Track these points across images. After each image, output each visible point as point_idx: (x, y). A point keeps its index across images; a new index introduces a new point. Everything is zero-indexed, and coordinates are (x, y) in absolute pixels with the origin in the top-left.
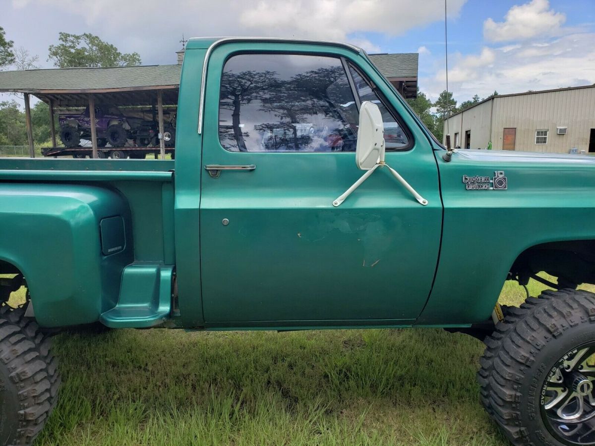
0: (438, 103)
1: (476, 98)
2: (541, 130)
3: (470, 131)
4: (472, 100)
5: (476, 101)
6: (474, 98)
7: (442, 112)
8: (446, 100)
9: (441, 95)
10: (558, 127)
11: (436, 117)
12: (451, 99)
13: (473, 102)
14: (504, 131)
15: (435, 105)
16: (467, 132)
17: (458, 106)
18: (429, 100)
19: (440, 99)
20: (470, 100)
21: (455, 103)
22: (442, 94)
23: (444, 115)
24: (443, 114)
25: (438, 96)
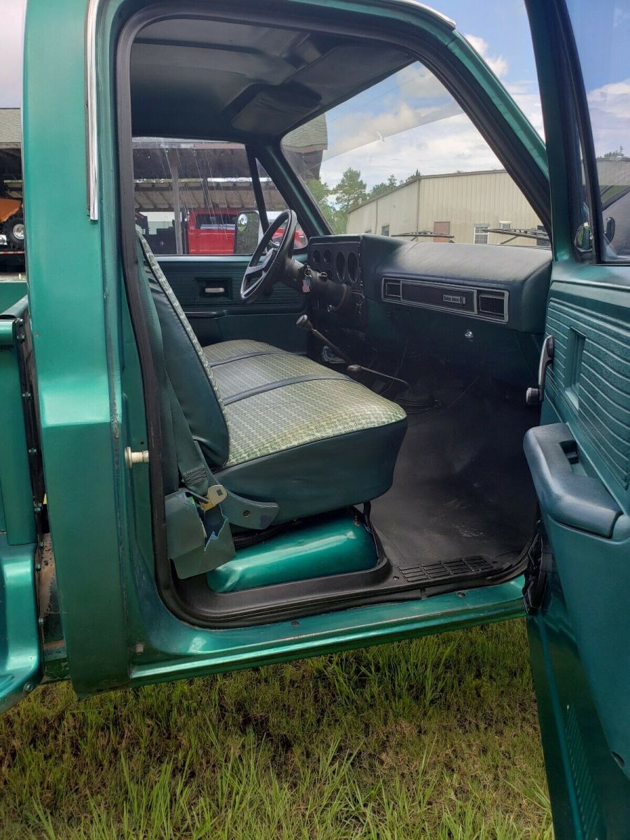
0: (340, 187)
1: (392, 180)
2: (480, 224)
3: (388, 226)
4: (387, 183)
5: (392, 184)
6: (389, 180)
7: (346, 200)
8: (352, 181)
9: (345, 175)
10: (501, 222)
11: (334, 210)
12: (359, 180)
13: (388, 185)
14: (435, 225)
15: (335, 191)
16: (383, 228)
17: (368, 191)
18: (325, 184)
19: (343, 181)
20: (384, 183)
21: (364, 187)
22: (346, 173)
23: (348, 205)
24: (346, 203)
25: (341, 177)
